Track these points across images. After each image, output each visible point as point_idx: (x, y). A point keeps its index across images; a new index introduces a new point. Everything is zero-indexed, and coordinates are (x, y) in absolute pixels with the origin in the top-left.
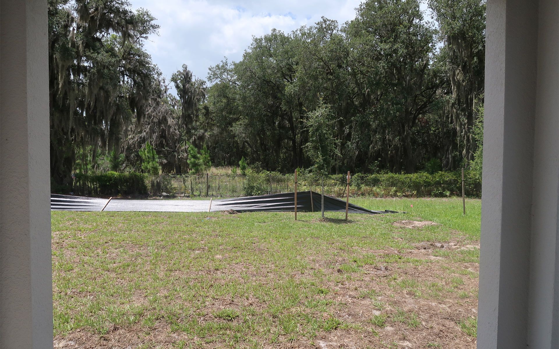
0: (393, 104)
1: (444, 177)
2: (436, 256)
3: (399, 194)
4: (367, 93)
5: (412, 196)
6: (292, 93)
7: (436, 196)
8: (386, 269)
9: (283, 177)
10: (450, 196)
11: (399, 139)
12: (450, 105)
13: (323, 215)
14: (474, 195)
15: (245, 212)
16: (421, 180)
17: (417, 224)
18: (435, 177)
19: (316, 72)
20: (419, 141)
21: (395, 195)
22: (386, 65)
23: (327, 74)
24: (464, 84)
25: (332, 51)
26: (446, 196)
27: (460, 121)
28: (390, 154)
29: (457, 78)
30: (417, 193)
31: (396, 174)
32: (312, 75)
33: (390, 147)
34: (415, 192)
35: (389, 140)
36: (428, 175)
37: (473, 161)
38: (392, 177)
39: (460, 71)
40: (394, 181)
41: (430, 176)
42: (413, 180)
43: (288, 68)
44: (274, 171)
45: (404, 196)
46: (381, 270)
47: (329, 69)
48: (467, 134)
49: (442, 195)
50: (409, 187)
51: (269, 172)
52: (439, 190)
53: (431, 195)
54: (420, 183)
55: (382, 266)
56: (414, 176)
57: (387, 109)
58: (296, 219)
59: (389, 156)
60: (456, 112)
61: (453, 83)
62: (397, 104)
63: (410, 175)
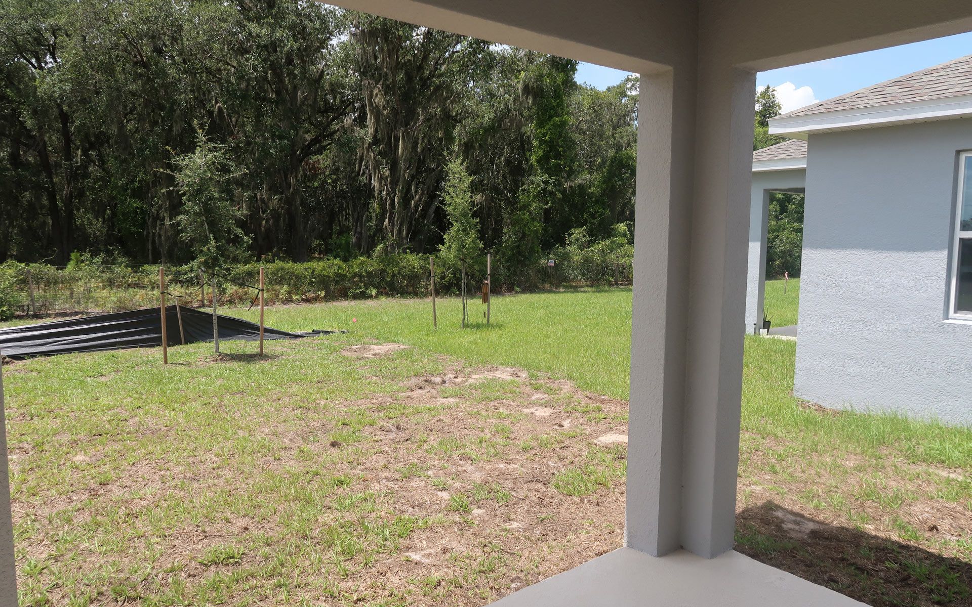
0: (273, 136)
1: (367, 266)
2: (447, 398)
3: (296, 297)
4: (216, 109)
5: (316, 299)
6: (57, 95)
7: (355, 297)
8: (398, 428)
9: (60, 273)
10: (376, 297)
11: (280, 200)
12: (366, 145)
13: (217, 348)
14: (410, 293)
15: (32, 357)
16: (330, 272)
17: (376, 349)
18: (352, 267)
19: (110, 57)
20: (310, 202)
21: (288, 300)
22: (260, 64)
23: (136, 63)
24: (385, 112)
25: (146, 21)
26: (370, 297)
27: (379, 172)
28: (265, 225)
29: (375, 102)
30: (325, 294)
31: (288, 262)
32: (102, 63)
33: (263, 213)
34: (322, 294)
35: (263, 201)
36: (341, 263)
37: (443, 245)
38: (282, 269)
39: (380, 91)
40: (284, 275)
41: (344, 265)
42: (317, 272)
43: (35, 39)
44: (36, 263)
45: (303, 300)
46: (390, 431)
47: (140, 54)
48: (390, 195)
49: (364, 296)
50: (310, 283)
51: (23, 265)
52: (360, 288)
53: (347, 296)
54: (329, 277)
55: (390, 425)
56: (317, 266)
57: (264, 145)
58: (166, 362)
59: (263, 229)
60: (374, 158)
61: (370, 110)
62: (281, 138)
63: (312, 263)
